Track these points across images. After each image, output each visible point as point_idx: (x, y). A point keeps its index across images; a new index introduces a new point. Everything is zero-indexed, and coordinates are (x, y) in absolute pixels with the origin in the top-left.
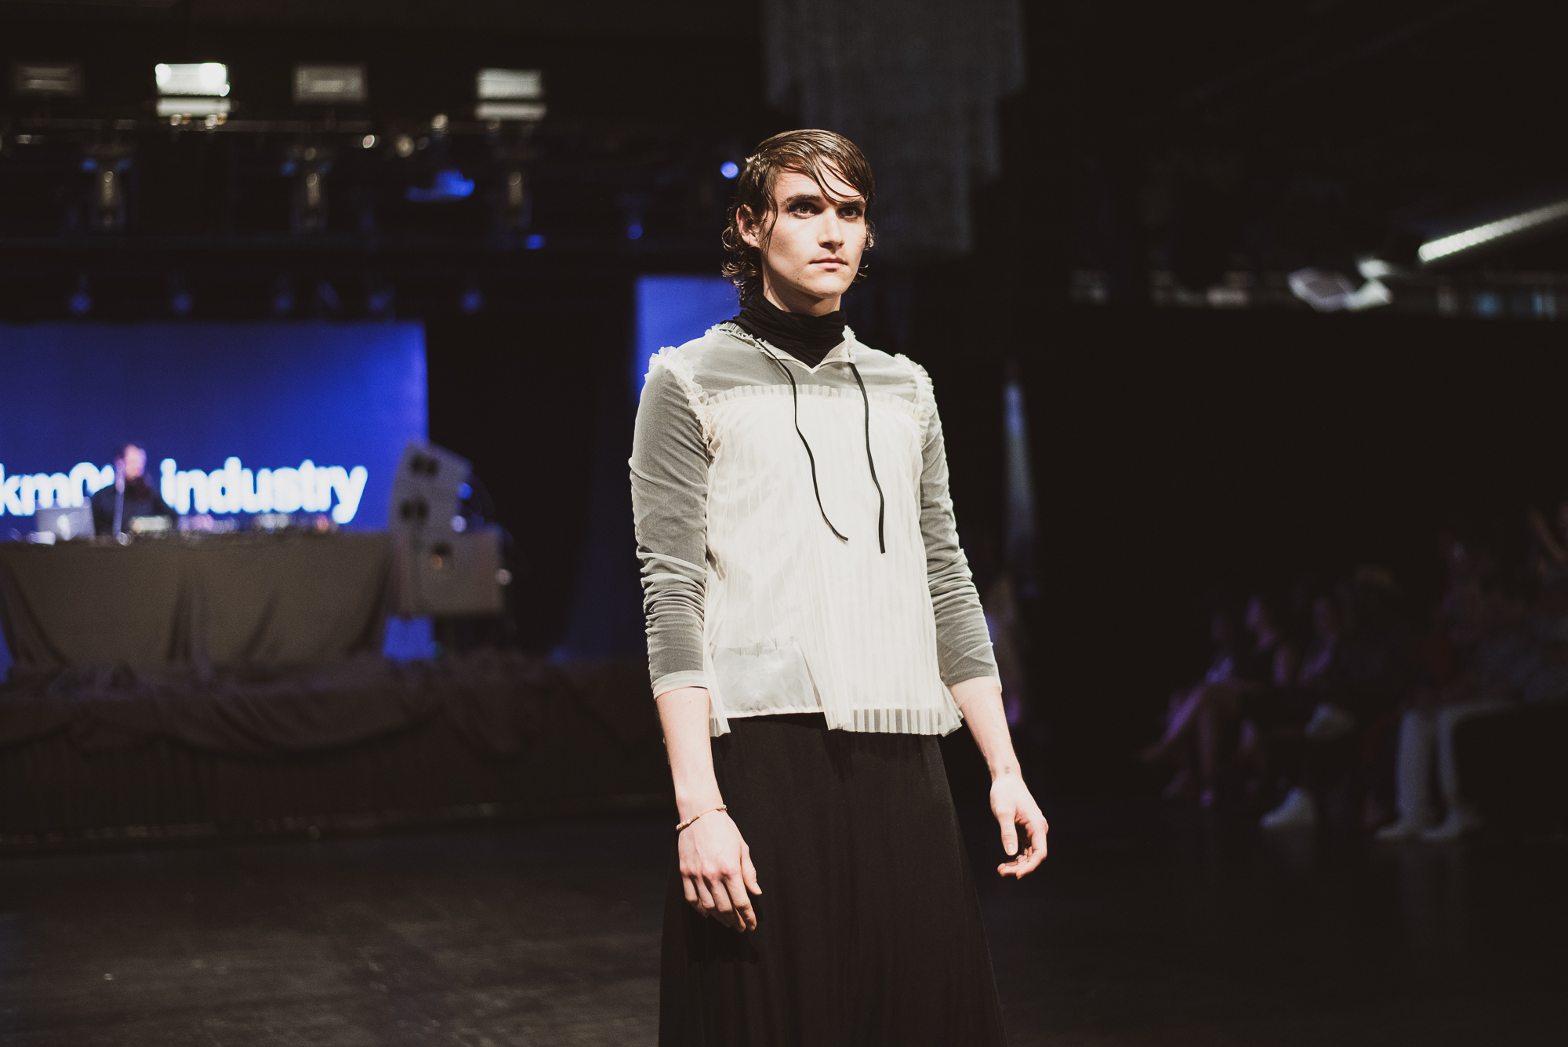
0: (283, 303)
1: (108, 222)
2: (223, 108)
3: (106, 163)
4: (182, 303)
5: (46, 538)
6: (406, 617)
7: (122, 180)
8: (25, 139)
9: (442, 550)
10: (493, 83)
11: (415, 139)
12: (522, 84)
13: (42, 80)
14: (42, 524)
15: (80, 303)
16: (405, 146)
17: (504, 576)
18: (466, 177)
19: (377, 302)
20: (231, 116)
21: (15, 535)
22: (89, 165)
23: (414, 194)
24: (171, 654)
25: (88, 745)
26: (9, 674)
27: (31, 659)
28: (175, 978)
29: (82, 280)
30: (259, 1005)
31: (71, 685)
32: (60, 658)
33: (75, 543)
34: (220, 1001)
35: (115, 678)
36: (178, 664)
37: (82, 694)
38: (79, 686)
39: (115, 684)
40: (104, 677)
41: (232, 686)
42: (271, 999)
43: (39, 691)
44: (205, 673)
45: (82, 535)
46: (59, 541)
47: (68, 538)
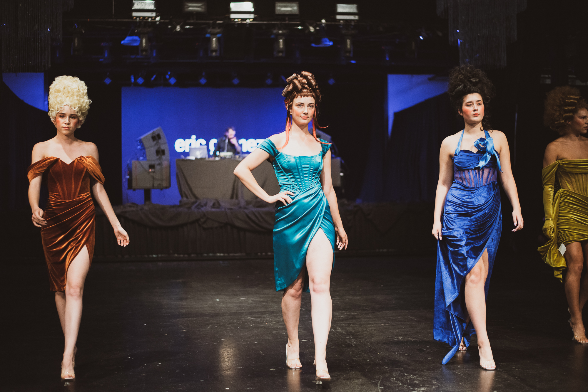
0: (269, 82)
1: (214, 54)
2: (252, 16)
3: (214, 35)
4: (236, 81)
5: (192, 158)
7: (219, 40)
8: (188, 27)
10: (341, 8)
11: (314, 27)
12: (351, 8)
13: (193, 7)
14: (191, 154)
15: (203, 81)
16: (312, 29)
17: (342, 174)
18: (330, 40)
20: (254, 19)
21: (183, 157)
22: (208, 35)
23: (313, 45)
24: (232, 197)
25: (205, 226)
26: (180, 202)
27: (187, 197)
28: (235, 303)
29: (204, 74)
30: (263, 313)
31: (200, 206)
32: (196, 197)
33: (201, 159)
34: (250, 311)
35: (214, 204)
36: (234, 201)
37: (203, 209)
38: (202, 206)
39: (214, 206)
40: (210, 204)
41: (251, 208)
42: (267, 311)
43: (189, 208)
44: (243, 204)
45: (204, 157)
46: (196, 159)
47: (199, 157)
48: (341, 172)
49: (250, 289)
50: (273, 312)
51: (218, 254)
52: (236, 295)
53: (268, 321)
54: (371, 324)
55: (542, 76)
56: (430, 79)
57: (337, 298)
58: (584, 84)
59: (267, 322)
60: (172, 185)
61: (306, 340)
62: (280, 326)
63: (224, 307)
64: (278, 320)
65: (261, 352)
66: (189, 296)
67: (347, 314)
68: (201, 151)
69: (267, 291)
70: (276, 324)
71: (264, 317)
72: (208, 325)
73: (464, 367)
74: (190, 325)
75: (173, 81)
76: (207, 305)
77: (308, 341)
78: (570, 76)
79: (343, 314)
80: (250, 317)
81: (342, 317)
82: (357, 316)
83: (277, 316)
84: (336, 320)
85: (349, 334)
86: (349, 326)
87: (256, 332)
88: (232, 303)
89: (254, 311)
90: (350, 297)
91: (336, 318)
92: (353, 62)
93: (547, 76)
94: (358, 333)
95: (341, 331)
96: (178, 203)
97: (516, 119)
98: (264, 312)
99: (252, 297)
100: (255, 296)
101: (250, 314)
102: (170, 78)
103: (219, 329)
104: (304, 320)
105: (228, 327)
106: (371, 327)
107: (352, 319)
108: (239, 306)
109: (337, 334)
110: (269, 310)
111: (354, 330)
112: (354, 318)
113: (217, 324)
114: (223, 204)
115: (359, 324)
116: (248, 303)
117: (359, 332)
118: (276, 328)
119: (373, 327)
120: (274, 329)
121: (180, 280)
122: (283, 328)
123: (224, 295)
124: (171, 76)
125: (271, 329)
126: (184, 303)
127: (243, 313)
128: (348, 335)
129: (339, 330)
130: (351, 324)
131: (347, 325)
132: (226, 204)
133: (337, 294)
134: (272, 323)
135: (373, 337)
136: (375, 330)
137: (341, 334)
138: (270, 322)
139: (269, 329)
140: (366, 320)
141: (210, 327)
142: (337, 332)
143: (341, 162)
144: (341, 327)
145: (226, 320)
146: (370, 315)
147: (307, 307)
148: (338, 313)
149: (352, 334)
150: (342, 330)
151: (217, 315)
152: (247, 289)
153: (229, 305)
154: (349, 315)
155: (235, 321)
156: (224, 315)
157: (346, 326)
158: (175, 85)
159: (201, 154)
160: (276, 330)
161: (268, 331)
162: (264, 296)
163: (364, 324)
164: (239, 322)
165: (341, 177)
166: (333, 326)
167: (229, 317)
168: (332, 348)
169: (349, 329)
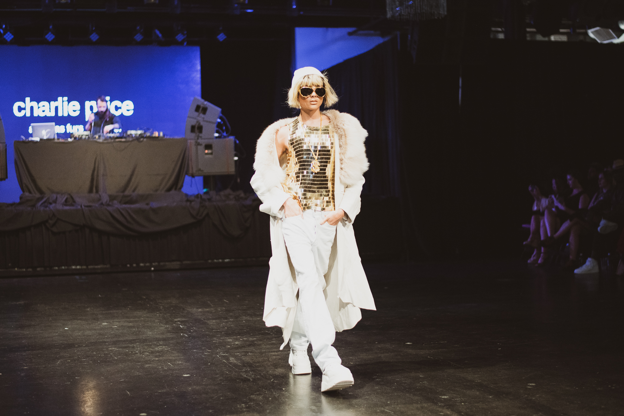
0: (139, 37)
4: (94, 37)
5: (37, 139)
6: (193, 176)
9: (208, 147)
15: (50, 37)
17: (236, 158)
19: (180, 37)
21: (23, 138)
24: (91, 191)
25: (55, 229)
26: (21, 198)
27: (30, 192)
28: (95, 330)
29: (51, 27)
30: (131, 342)
31: (48, 203)
32: (41, 192)
33: (48, 140)
34: (115, 339)
35: (66, 201)
36: (93, 195)
37: (52, 207)
38: (51, 204)
39: (66, 203)
40: (62, 199)
41: (117, 205)
42: (137, 339)
43: (34, 206)
44: (105, 199)
45: (52, 137)
46: (41, 140)
47: (45, 138)
48: (236, 156)
49: (114, 311)
50: (145, 341)
51: (74, 267)
52: (97, 319)
53: (139, 352)
54: (274, 352)
55: (493, 29)
56: (350, 34)
57: (231, 320)
58: (546, 39)
59: (137, 353)
60: (8, 175)
61: (188, 375)
62: (154, 358)
63: (79, 336)
64: (152, 349)
65: (129, 393)
66: (33, 323)
67: (244, 340)
68: (48, 130)
69: (139, 313)
70: (149, 355)
71: (133, 347)
72: (58, 359)
73: (395, 403)
74: (33, 360)
75: (9, 37)
76: (57, 333)
77: (191, 376)
78: (528, 30)
79: (237, 340)
80: (115, 347)
81: (237, 344)
82: (256, 342)
83: (151, 345)
84: (229, 348)
85: (246, 365)
86: (245, 355)
87: (123, 366)
88: (90, 330)
89: (121, 339)
90: (248, 318)
91: (229, 345)
92: (249, 11)
93: (500, 29)
94: (258, 364)
95: (236, 362)
96: (18, 200)
97: (460, 85)
98: (133, 340)
99: (118, 322)
100: (122, 320)
101: (115, 343)
102: (5, 33)
103: (73, 364)
104: (187, 349)
105: (84, 361)
106: (274, 355)
107: (249, 345)
108: (100, 334)
109: (229, 366)
110: (141, 337)
111: (253, 359)
112: (252, 344)
113: (70, 357)
114: (78, 200)
115: (259, 353)
116: (113, 329)
117: (259, 362)
118: (149, 360)
119: (278, 355)
120: (147, 362)
121: (22, 302)
122: (157, 360)
123: (80, 319)
124: (6, 31)
125: (143, 362)
126: (26, 332)
127: (106, 342)
128: (244, 366)
129: (232, 361)
130: (248, 352)
131: (243, 354)
132: (82, 200)
133: (231, 314)
134: (143, 355)
135: (276, 368)
136: (279, 359)
137: (235, 365)
138: (140, 354)
139: (139, 362)
140: (268, 346)
141: (61, 362)
142: (231, 363)
143: (235, 142)
144: (235, 357)
145: (83, 353)
146: (274, 341)
147: (190, 332)
148: (231, 339)
149: (250, 365)
150: (236, 360)
151: (71, 346)
152: (111, 311)
153: (88, 333)
154: (246, 341)
155: (95, 353)
156: (79, 346)
157: (243, 356)
158: (12, 42)
159: (47, 133)
160: (149, 364)
161: (139, 365)
162: (133, 320)
163: (265, 352)
164: (99, 354)
165: (236, 161)
166: (225, 355)
167: (87, 348)
168: (223, 383)
169: (247, 359)
